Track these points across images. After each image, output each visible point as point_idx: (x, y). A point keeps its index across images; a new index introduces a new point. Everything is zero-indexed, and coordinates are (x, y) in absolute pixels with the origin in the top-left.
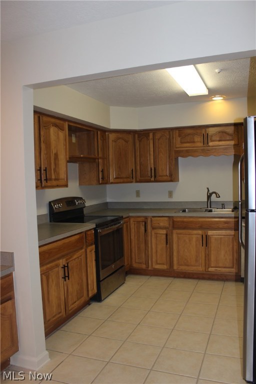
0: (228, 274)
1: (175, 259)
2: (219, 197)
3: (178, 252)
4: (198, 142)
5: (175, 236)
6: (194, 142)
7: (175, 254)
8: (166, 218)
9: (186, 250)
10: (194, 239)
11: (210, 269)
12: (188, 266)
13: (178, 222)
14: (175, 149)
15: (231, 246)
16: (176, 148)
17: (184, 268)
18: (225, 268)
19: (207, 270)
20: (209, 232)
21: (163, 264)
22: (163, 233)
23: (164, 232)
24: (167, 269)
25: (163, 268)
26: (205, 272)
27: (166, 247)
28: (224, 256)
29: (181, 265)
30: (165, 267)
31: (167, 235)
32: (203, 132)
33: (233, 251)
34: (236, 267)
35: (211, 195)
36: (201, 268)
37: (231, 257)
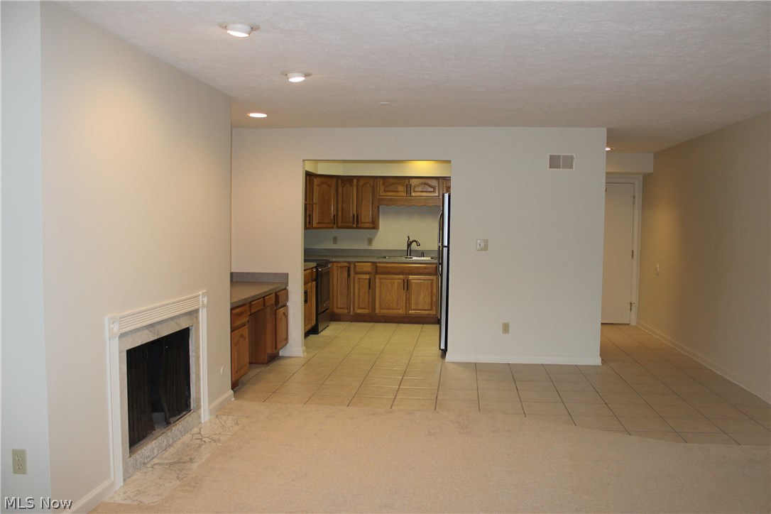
0: (427, 316)
1: (377, 303)
2: (419, 245)
3: (380, 296)
4: (401, 191)
5: (377, 280)
6: (397, 191)
7: (377, 298)
8: (370, 264)
9: (388, 294)
10: (396, 284)
11: (411, 312)
12: (389, 309)
13: (381, 267)
14: (378, 197)
15: (430, 290)
16: (380, 196)
17: (386, 312)
18: (424, 310)
19: (407, 313)
20: (410, 277)
21: (365, 309)
22: (366, 278)
23: (367, 276)
24: (368, 314)
25: (364, 313)
27: (369, 291)
28: (424, 299)
29: (383, 309)
30: (367, 311)
31: (370, 279)
32: (407, 183)
33: (432, 294)
34: (434, 309)
35: (411, 243)
36: (401, 312)
37: (430, 300)
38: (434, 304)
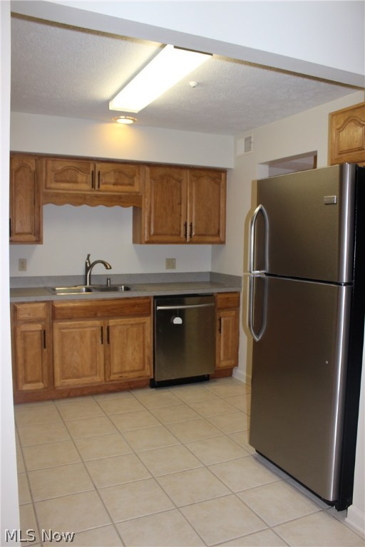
0: (137, 379)
1: (57, 370)
2: (111, 268)
3: (63, 358)
4: (83, 182)
5: (56, 333)
6: (76, 182)
7: (57, 361)
8: (43, 305)
9: (75, 353)
10: (88, 335)
11: (112, 377)
12: (78, 377)
13: (62, 309)
14: (45, 190)
15: (141, 339)
16: (46, 188)
17: (72, 382)
18: (133, 371)
19: (107, 380)
20: (111, 321)
21: (37, 381)
22: (37, 329)
23: (39, 327)
24: (44, 388)
25: (38, 388)
26: (103, 383)
27: (42, 352)
28: (132, 354)
29: (67, 378)
30: (40, 385)
31: (44, 333)
32: (92, 168)
33: (144, 345)
34: (147, 367)
35: (92, 266)
36: (98, 379)
37: (141, 355)
38: (146, 360)
